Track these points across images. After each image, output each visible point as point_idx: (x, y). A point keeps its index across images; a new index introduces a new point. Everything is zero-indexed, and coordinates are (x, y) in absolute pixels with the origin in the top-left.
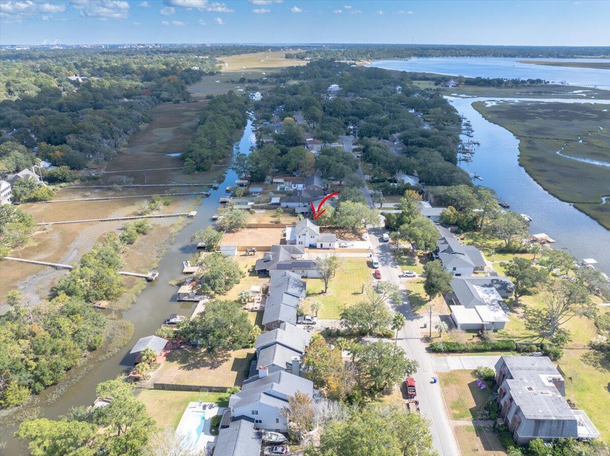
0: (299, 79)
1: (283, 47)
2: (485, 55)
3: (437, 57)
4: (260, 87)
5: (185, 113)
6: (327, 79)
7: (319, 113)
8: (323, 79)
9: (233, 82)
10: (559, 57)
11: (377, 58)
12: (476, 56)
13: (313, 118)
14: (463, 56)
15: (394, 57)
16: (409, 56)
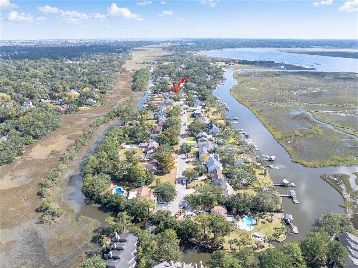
0: (168, 62)
1: (161, 42)
2: (265, 47)
3: (240, 48)
4: (152, 65)
5: (127, 76)
6: (180, 62)
7: (174, 76)
8: (178, 62)
9: (140, 63)
10: (302, 47)
11: (208, 50)
12: (260, 47)
13: (172, 77)
14: (253, 47)
15: (217, 48)
16: (225, 48)
